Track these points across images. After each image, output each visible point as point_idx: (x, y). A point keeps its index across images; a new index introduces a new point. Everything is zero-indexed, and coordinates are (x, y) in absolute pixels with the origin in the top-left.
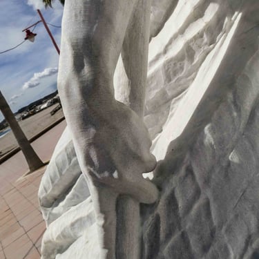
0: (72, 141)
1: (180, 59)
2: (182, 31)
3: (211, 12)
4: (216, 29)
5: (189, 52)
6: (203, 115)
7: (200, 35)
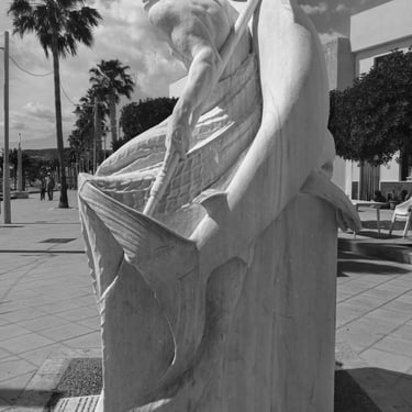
0: (165, 136)
1: (207, 127)
2: (213, 118)
3: (225, 116)
4: (224, 123)
5: (212, 126)
6: (202, 148)
7: (217, 122)
